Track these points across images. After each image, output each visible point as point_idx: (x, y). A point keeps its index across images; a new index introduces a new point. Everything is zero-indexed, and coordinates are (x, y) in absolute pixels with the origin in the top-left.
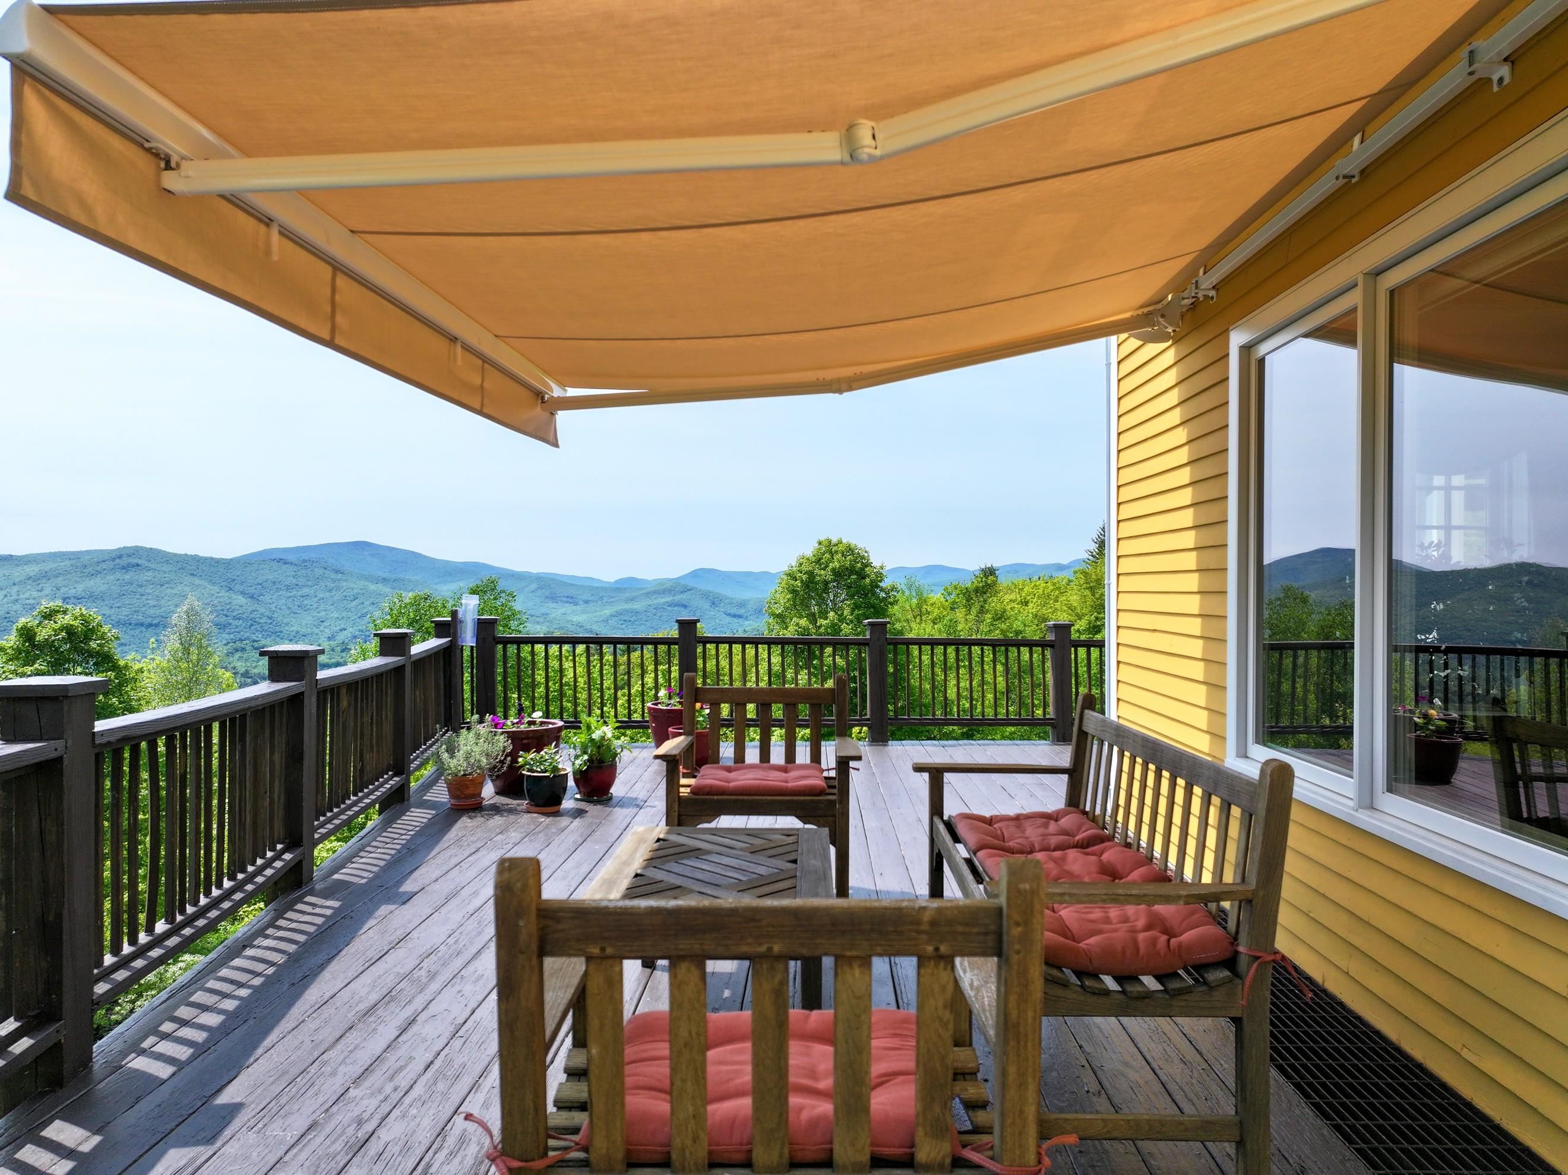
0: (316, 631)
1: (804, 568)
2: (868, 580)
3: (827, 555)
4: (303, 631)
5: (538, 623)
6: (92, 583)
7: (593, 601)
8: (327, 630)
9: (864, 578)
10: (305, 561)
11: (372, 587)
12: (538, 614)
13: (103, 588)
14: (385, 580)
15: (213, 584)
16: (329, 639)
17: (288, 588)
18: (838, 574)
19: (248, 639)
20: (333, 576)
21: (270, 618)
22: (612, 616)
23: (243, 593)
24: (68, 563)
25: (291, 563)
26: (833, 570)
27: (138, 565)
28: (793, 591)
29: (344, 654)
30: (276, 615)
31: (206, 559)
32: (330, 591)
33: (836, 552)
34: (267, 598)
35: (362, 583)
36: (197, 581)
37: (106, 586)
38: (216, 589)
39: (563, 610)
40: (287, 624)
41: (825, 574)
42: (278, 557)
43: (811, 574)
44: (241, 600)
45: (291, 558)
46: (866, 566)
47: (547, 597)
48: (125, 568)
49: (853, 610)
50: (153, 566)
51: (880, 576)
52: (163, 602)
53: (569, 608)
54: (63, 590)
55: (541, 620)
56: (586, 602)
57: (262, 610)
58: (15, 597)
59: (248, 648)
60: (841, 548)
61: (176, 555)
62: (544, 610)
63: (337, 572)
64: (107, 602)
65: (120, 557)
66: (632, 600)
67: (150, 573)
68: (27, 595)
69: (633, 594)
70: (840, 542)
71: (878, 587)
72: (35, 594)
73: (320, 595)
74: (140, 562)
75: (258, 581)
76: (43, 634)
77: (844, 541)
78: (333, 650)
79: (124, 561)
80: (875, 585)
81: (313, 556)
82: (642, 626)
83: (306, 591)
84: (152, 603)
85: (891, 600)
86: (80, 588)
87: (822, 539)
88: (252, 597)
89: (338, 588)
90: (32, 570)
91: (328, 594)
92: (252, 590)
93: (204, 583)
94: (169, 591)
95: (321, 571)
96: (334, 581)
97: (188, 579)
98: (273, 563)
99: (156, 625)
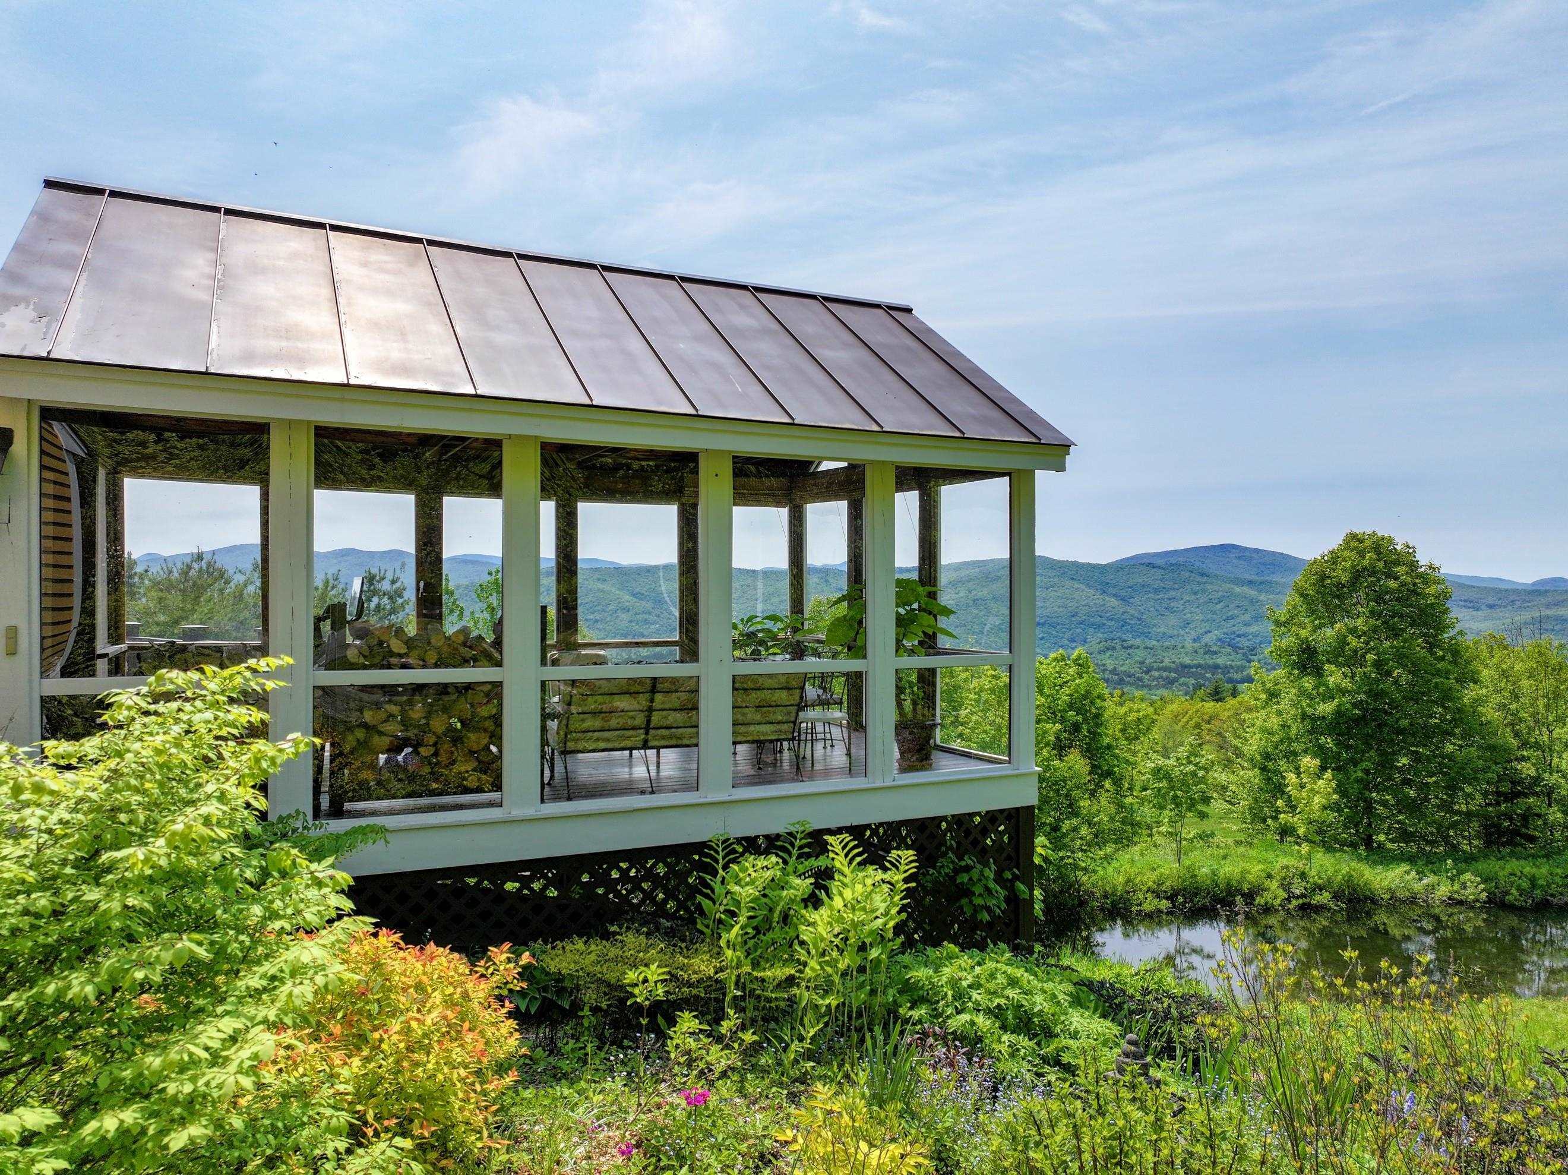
0: (1182, 632)
4: (1170, 632)
6: (994, 587)
7: (1500, 606)
8: (1192, 632)
10: (1172, 565)
11: (1238, 590)
14: (1251, 583)
15: (1090, 587)
16: (1195, 640)
17: (1156, 591)
19: (1119, 638)
20: (1199, 579)
21: (1139, 619)
23: (1115, 596)
24: (977, 570)
25: (1159, 567)
29: (1207, 657)
30: (1144, 617)
31: (1084, 564)
32: (1195, 593)
34: (1136, 600)
35: (1228, 586)
36: (1076, 585)
38: (1092, 591)
40: (1155, 626)
42: (1145, 561)
44: (1113, 602)
45: (1160, 562)
52: (1048, 603)
54: (974, 593)
57: (1132, 612)
59: (1118, 647)
61: (1059, 561)
63: (1203, 575)
66: (1557, 604)
69: (1559, 598)
72: (954, 596)
73: (1186, 598)
75: (1130, 583)
78: (1196, 652)
81: (1179, 560)
83: (1173, 593)
88: (1123, 600)
89: (1204, 591)
90: (952, 575)
91: (1193, 597)
92: (1123, 593)
93: (1082, 587)
94: (1053, 594)
95: (1187, 574)
96: (1199, 583)
97: (1068, 583)
98: (1142, 567)
99: (1043, 624)
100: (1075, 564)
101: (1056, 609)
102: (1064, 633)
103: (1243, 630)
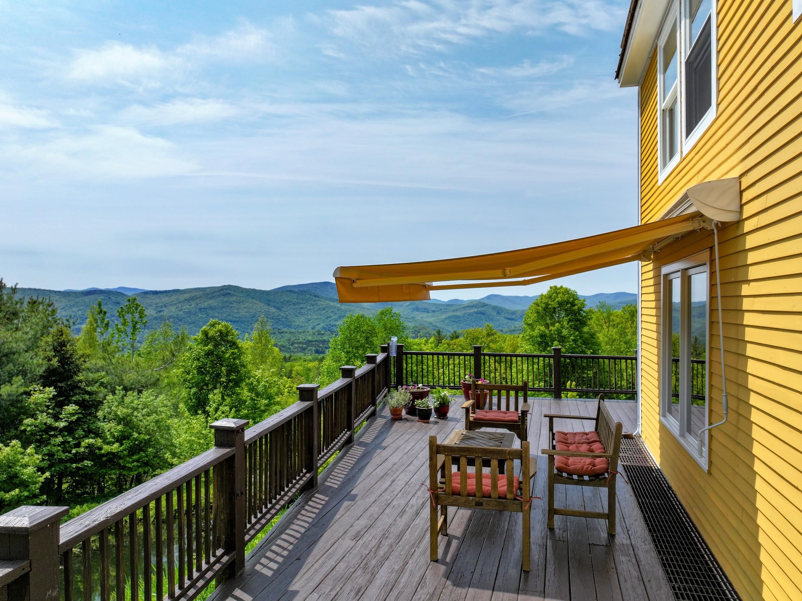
0: (306, 324)
1: (544, 301)
2: (576, 307)
3: (555, 294)
4: (301, 324)
5: (410, 322)
6: (211, 302)
7: (437, 311)
8: (311, 324)
9: (574, 306)
10: (301, 291)
11: (332, 304)
12: (410, 317)
13: (216, 304)
15: (261, 302)
16: (312, 329)
17: (294, 304)
18: (560, 304)
19: (277, 328)
20: (314, 298)
21: (286, 318)
22: (446, 319)
23: (274, 307)
24: (201, 293)
25: (296, 293)
26: (558, 302)
27: (230, 294)
28: (538, 312)
29: (319, 336)
30: (289, 317)
31: (259, 291)
32: (313, 306)
33: (559, 293)
34: (284, 309)
35: (327, 302)
36: (255, 301)
37: (216, 303)
38: (263, 304)
39: (422, 316)
40: (293, 322)
41: (554, 304)
42: (290, 289)
43: (547, 304)
44: (273, 310)
45: (296, 290)
46: (576, 300)
47: (414, 309)
48: (225, 295)
49: (568, 322)
50: (236, 294)
51: (583, 305)
52: (240, 311)
53: (425, 315)
54: (199, 305)
55: (411, 320)
56: (433, 311)
57: (283, 315)
58: (180, 308)
60: (562, 290)
61: (246, 289)
62: (412, 315)
63: (316, 296)
64: (217, 311)
65: (222, 290)
66: (457, 311)
67: (235, 297)
68: (185, 307)
69: (458, 308)
70: (562, 287)
71: (582, 310)
72: (188, 307)
73: (308, 308)
74: (230, 292)
75: (281, 301)
76: (211, 333)
77: (564, 287)
78: (314, 334)
79: (225, 291)
80: (580, 309)
81: (305, 289)
82: (462, 324)
83: (302, 305)
84: (236, 311)
85: (589, 317)
86: (206, 304)
87: (552, 285)
88: (278, 309)
89: (316, 304)
90: (187, 296)
91: (312, 307)
92: (278, 305)
93: (258, 302)
94: (242, 306)
95: (309, 296)
96: (314, 301)
97: (251, 300)
98: (287, 293)
99: (237, 322)
100: (254, 290)
101: (244, 313)
102: (248, 326)
103: (335, 323)
